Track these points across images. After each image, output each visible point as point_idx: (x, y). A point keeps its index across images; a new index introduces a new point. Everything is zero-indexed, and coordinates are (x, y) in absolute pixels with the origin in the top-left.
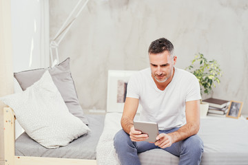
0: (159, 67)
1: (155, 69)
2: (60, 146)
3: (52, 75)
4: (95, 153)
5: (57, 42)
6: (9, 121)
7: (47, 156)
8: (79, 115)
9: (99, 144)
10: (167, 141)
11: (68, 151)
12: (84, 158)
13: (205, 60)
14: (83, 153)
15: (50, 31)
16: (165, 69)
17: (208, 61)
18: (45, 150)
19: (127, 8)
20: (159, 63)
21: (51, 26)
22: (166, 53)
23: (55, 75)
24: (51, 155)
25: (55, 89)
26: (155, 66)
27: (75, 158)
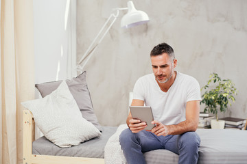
0: (159, 68)
2: (73, 146)
3: (69, 86)
4: (104, 152)
6: (28, 122)
7: (60, 155)
8: (94, 122)
9: (108, 143)
10: (162, 129)
11: (79, 151)
12: (93, 157)
13: (219, 79)
14: (92, 152)
16: (164, 70)
17: (222, 79)
18: (59, 149)
19: (146, 35)
20: (159, 64)
21: (78, 54)
22: (164, 55)
23: (72, 86)
24: (64, 154)
25: (71, 97)
26: (156, 67)
27: (85, 157)
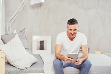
0: (73, 31)
1: (70, 31)
2: (27, 68)
4: (43, 70)
5: (10, 23)
6: (3, 58)
11: (31, 70)
14: (37, 70)
15: (5, 18)
18: (20, 70)
23: (20, 36)
24: (22, 72)
